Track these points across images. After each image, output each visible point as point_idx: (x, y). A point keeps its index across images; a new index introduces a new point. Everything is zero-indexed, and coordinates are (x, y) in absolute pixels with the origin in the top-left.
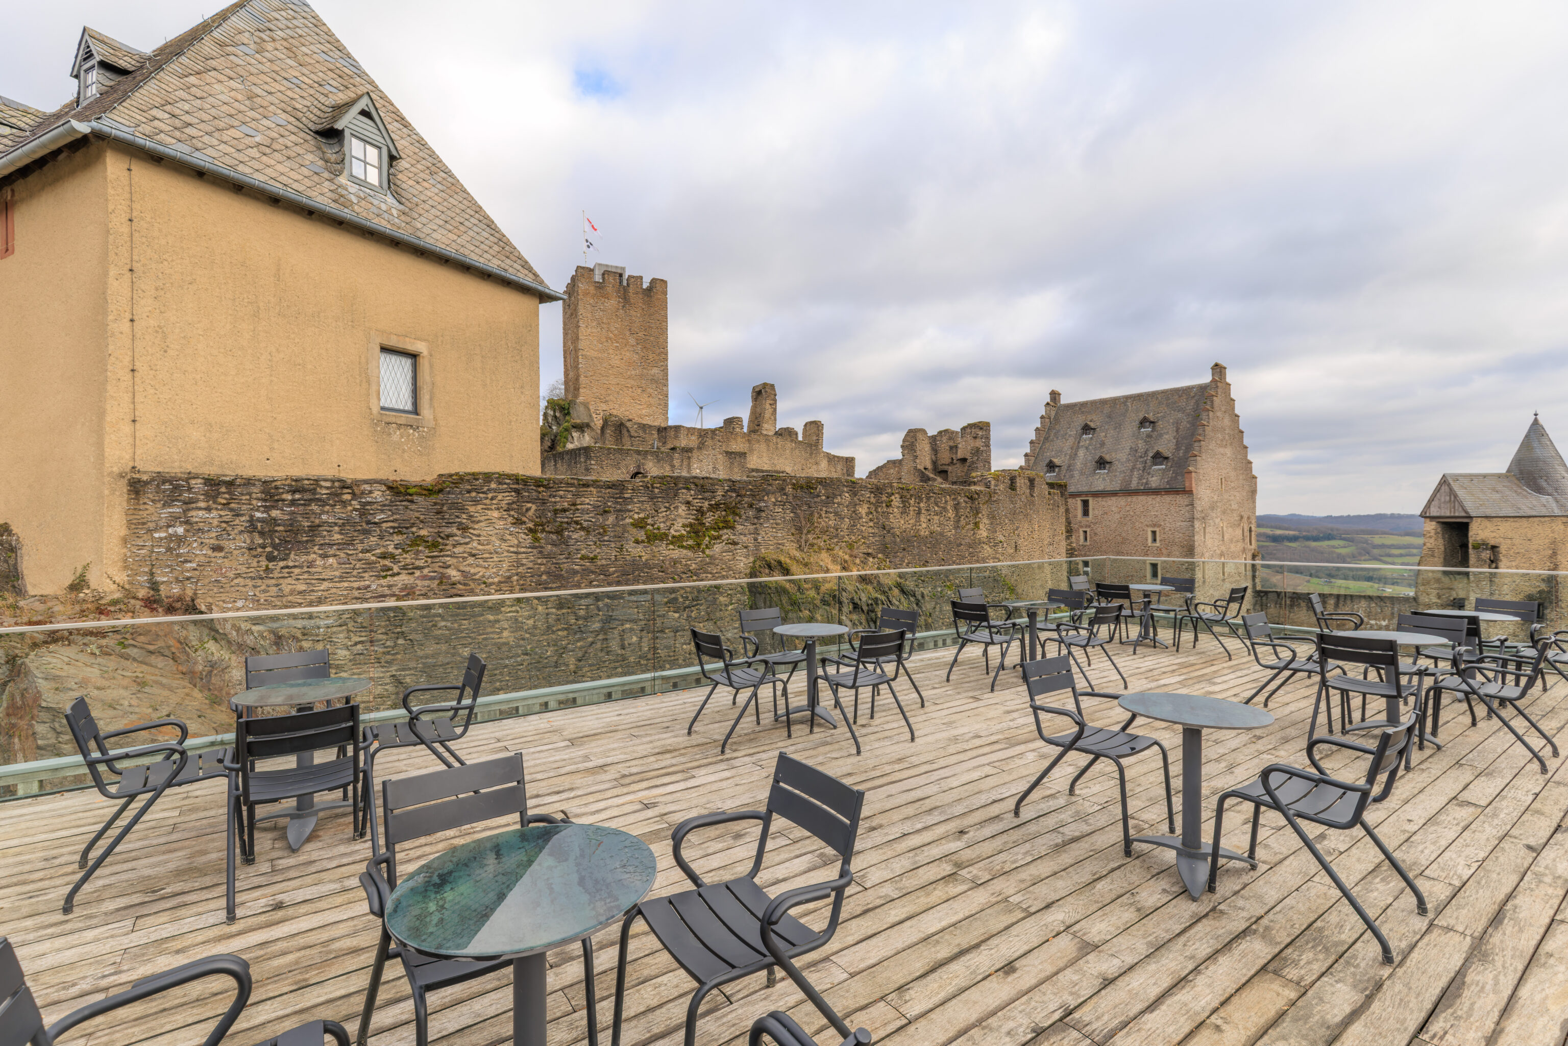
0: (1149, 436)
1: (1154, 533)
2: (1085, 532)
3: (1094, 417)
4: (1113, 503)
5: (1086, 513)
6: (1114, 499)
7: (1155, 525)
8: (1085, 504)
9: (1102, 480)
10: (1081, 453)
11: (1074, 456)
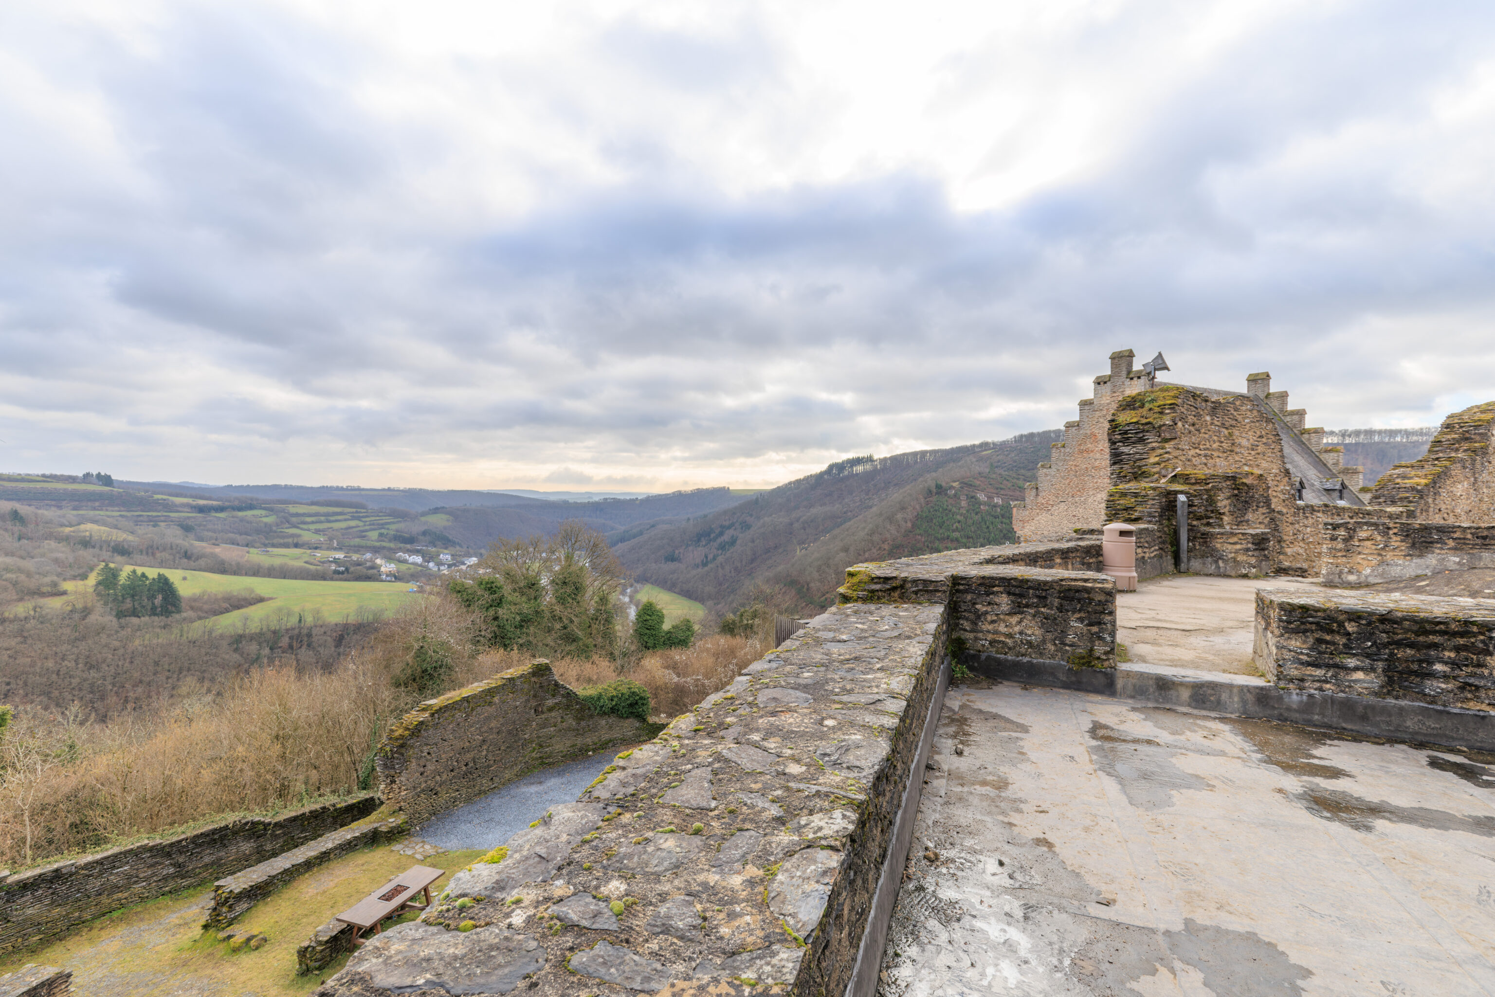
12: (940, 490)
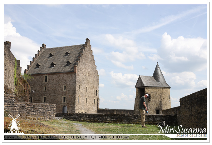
0: (68, 57)
1: (65, 86)
2: (45, 87)
3: (54, 52)
4: (54, 77)
5: (46, 81)
6: (54, 75)
7: (65, 84)
8: (46, 77)
9: (52, 70)
10: (48, 62)
11: (45, 63)
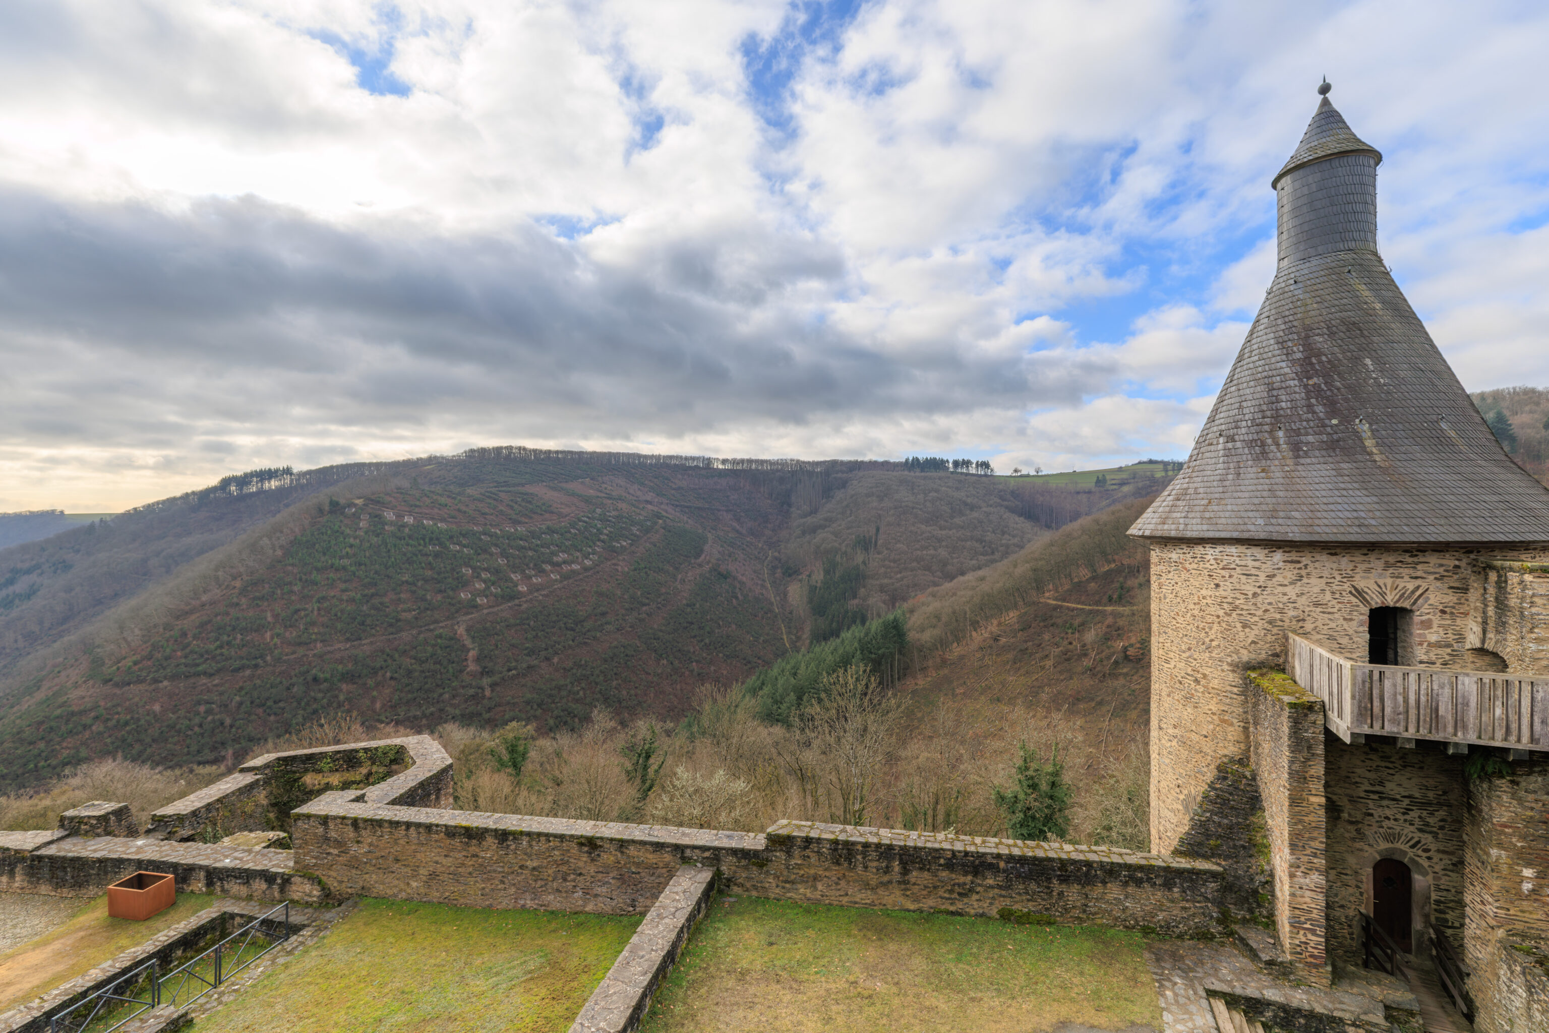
12: (335, 507)
